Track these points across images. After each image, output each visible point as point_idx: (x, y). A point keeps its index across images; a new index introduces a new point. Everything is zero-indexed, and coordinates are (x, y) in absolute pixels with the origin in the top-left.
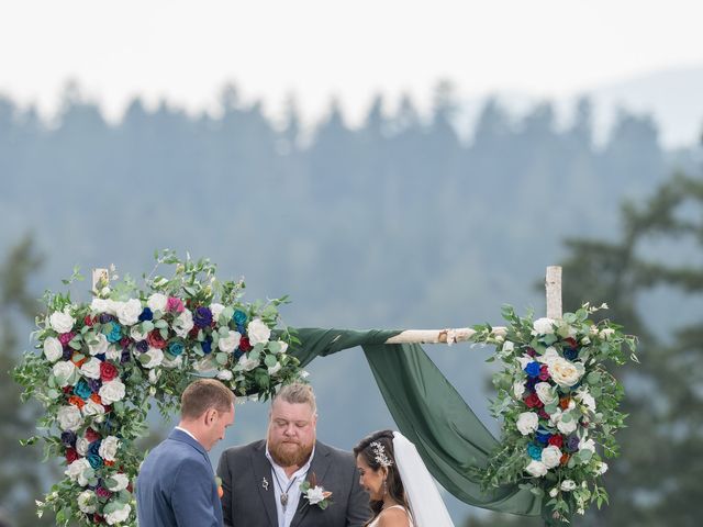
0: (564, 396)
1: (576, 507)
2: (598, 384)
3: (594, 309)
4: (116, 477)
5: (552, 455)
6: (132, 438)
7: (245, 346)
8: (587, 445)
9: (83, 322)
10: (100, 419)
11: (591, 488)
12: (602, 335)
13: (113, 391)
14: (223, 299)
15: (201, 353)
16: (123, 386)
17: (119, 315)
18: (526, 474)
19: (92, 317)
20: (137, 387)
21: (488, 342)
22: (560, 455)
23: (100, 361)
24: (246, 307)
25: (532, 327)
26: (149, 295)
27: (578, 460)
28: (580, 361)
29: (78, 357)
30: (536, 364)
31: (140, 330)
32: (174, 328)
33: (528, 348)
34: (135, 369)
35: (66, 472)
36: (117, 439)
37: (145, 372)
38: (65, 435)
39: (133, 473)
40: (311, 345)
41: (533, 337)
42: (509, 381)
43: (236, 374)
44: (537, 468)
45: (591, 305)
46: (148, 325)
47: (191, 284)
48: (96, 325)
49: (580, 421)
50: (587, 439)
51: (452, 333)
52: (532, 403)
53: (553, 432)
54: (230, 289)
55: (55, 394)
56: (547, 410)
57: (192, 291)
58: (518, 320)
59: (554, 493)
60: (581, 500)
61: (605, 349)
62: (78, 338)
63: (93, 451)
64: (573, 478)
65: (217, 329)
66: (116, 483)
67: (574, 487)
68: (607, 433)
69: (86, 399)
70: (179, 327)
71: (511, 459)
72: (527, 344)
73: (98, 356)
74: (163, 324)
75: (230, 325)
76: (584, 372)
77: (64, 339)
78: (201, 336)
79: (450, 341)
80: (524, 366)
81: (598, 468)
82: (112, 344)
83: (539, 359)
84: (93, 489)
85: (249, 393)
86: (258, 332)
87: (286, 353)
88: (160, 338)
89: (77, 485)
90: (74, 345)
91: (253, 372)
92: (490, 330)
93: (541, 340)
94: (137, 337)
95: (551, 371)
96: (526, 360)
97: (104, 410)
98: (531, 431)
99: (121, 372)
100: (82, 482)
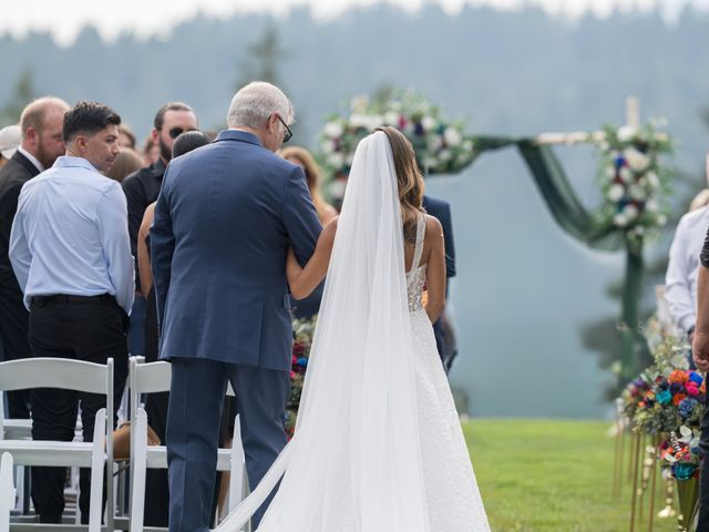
5: (630, 212)
7: (444, 146)
8: (652, 206)
9: (347, 130)
14: (432, 116)
18: (614, 224)
22: (636, 211)
24: (445, 121)
28: (648, 154)
30: (621, 157)
44: (621, 220)
52: (618, 180)
56: (628, 185)
59: (631, 235)
65: (428, 136)
72: (616, 145)
75: (436, 133)
76: (650, 162)
80: (614, 157)
83: (623, 155)
86: (452, 137)
91: (449, 161)
95: (629, 160)
98: (618, 199)
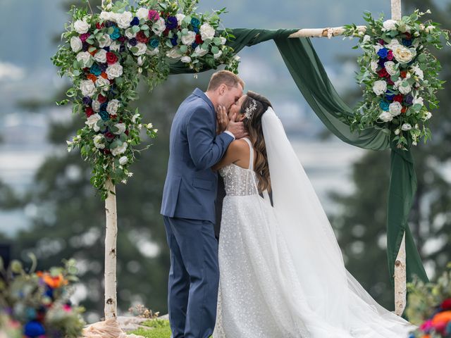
0: (404, 70)
1: (412, 141)
2: (425, 62)
3: (422, 14)
4: (118, 125)
5: (396, 108)
6: (128, 100)
7: (199, 41)
8: (418, 101)
10: (106, 89)
11: (421, 128)
12: (427, 30)
14: (185, 11)
15: (171, 47)
16: (121, 67)
17: (118, 22)
18: (379, 120)
19: (101, 24)
20: (131, 68)
21: (354, 36)
22: (401, 108)
23: (106, 52)
24: (199, 15)
25: (382, 25)
26: (137, 9)
27: (412, 110)
28: (413, 47)
29: (92, 49)
31: (132, 33)
32: (153, 30)
33: (380, 39)
34: (129, 57)
35: (86, 123)
36: (118, 101)
37: (135, 58)
38: (85, 99)
39: (128, 122)
40: (240, 39)
41: (383, 32)
42: (367, 60)
43: (193, 59)
44: (386, 116)
45: (420, 11)
46: (136, 28)
47: (164, 2)
48: (103, 29)
49: (414, 86)
50: (418, 97)
51: (331, 30)
52: (382, 74)
53: (396, 93)
54: (189, 4)
55: (78, 73)
56: (392, 79)
57: (164, 6)
58: (373, 21)
59: (397, 132)
60: (414, 136)
61: (429, 39)
62: (92, 37)
63: (103, 109)
64: (410, 123)
65: (180, 30)
66: (117, 129)
67: (410, 128)
68: (431, 93)
69: (98, 76)
70: (156, 29)
71: (369, 111)
72: (379, 36)
73: (107, 48)
74: (145, 27)
75: (189, 28)
76: (415, 54)
78: (170, 35)
79: (330, 36)
80: (377, 51)
81: (426, 115)
82: (114, 40)
83: (386, 46)
84: (103, 133)
85: (201, 71)
86: (207, 32)
87: (225, 45)
88: (145, 36)
89: (93, 131)
90: (88, 41)
91: (204, 57)
92: (355, 28)
93: (388, 34)
94: (129, 35)
95: (394, 53)
96: (378, 47)
97: (109, 83)
98: (382, 93)
99: (120, 58)
100: (96, 129)
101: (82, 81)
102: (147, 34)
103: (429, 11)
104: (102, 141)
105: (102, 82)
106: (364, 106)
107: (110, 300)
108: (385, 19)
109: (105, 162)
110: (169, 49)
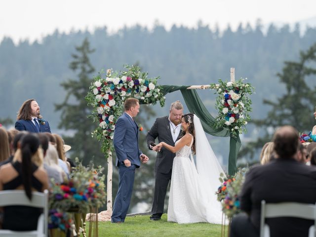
0: (235, 103)
4: (113, 126)
5: (232, 119)
6: (118, 115)
7: (148, 90)
9: (104, 84)
10: (108, 111)
11: (243, 128)
12: (246, 86)
13: (112, 103)
15: (136, 92)
16: (115, 101)
17: (114, 82)
18: (225, 124)
19: (106, 83)
20: (119, 102)
21: (215, 89)
22: (234, 119)
23: (107, 95)
25: (226, 84)
26: (122, 76)
27: (239, 120)
29: (102, 94)
30: (228, 94)
31: (119, 86)
34: (118, 97)
35: (100, 125)
36: (113, 116)
37: (121, 98)
38: (99, 115)
40: (166, 90)
41: (227, 87)
42: (220, 99)
43: (146, 98)
44: (228, 123)
45: (243, 78)
46: (121, 85)
47: (133, 73)
48: (107, 85)
49: (240, 110)
50: (242, 115)
51: (205, 86)
52: (226, 105)
53: (232, 113)
54: (144, 75)
55: (96, 103)
57: (133, 75)
58: (223, 83)
59: (232, 130)
60: (240, 131)
61: (246, 90)
62: (102, 88)
63: (107, 119)
64: (238, 126)
66: (112, 128)
67: (238, 128)
69: (105, 105)
70: (130, 85)
71: (221, 120)
72: (225, 89)
73: (108, 93)
74: (125, 84)
75: (144, 85)
77: (99, 88)
78: (136, 88)
79: (204, 88)
81: (245, 123)
82: (112, 90)
83: (228, 93)
84: (107, 129)
85: (149, 103)
86: (152, 86)
87: (159, 92)
89: (103, 128)
90: (101, 90)
92: (215, 85)
93: (229, 88)
94: (119, 88)
96: (225, 94)
97: (110, 108)
99: (114, 98)
100: (104, 128)
101: (98, 107)
102: (126, 87)
103: (246, 78)
104: (106, 133)
105: (107, 108)
106: (219, 119)
107: (109, 201)
108: (228, 82)
109: (108, 142)
110: (135, 94)
